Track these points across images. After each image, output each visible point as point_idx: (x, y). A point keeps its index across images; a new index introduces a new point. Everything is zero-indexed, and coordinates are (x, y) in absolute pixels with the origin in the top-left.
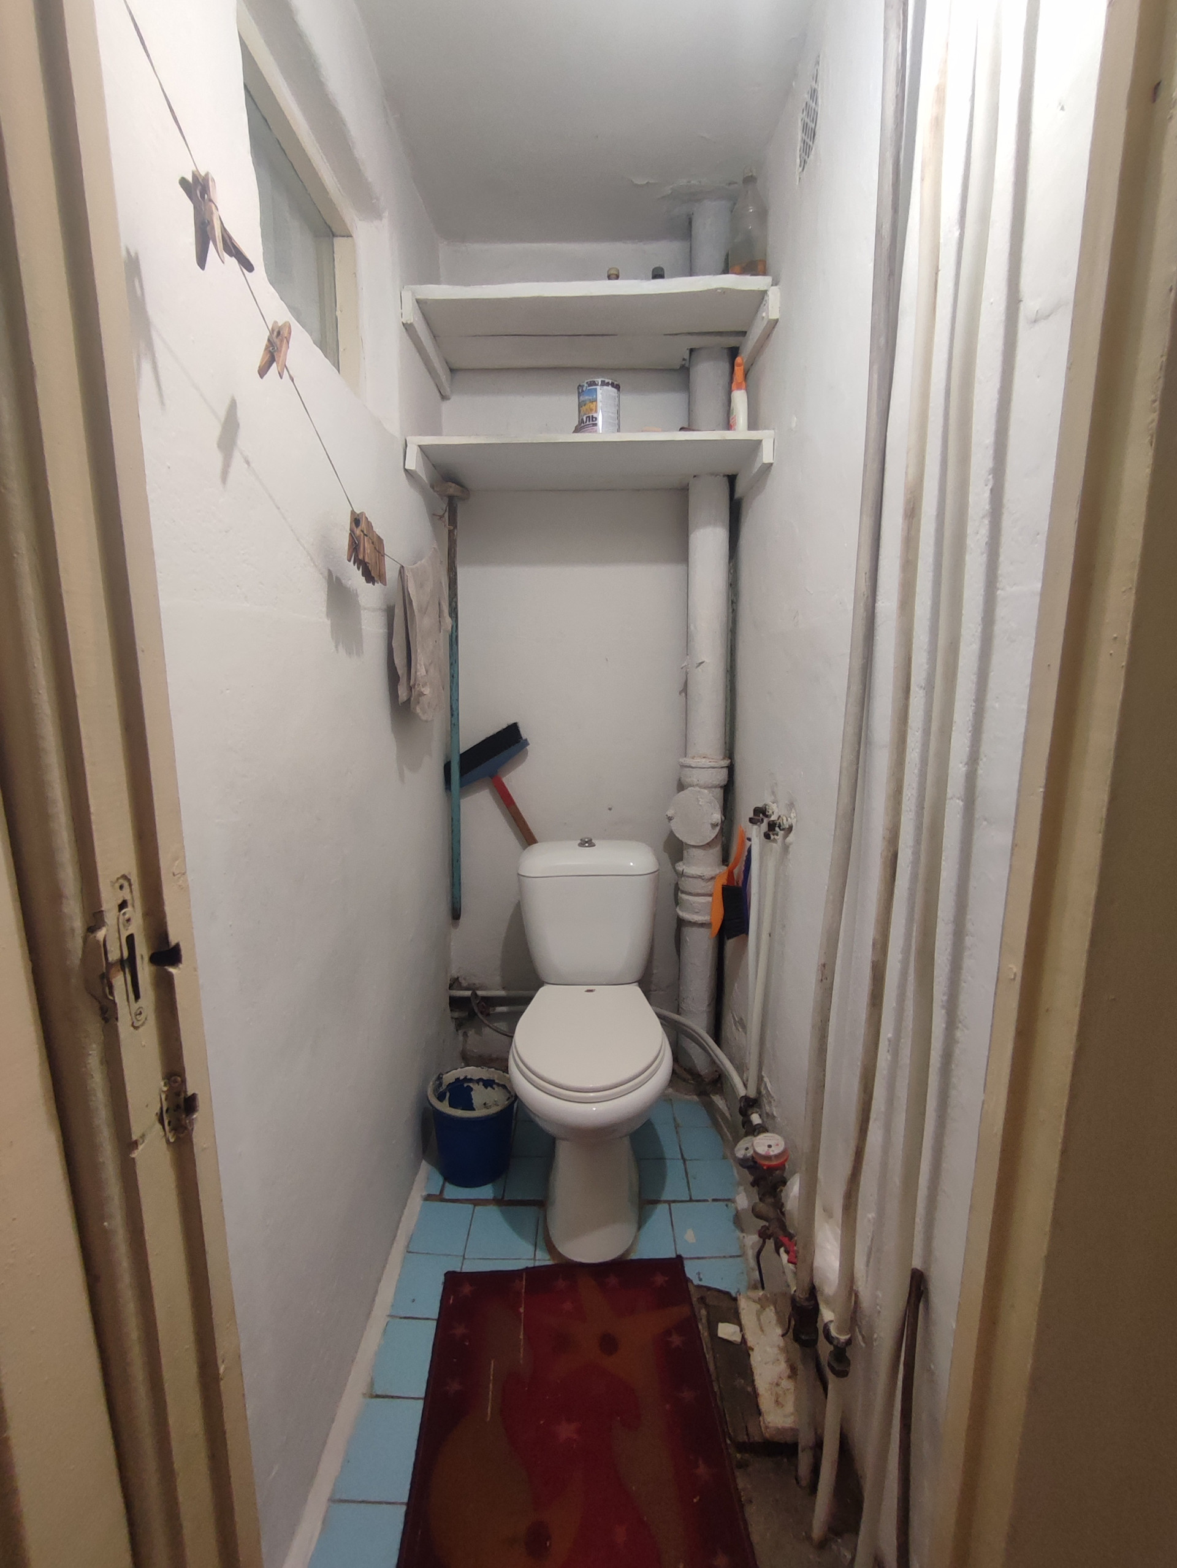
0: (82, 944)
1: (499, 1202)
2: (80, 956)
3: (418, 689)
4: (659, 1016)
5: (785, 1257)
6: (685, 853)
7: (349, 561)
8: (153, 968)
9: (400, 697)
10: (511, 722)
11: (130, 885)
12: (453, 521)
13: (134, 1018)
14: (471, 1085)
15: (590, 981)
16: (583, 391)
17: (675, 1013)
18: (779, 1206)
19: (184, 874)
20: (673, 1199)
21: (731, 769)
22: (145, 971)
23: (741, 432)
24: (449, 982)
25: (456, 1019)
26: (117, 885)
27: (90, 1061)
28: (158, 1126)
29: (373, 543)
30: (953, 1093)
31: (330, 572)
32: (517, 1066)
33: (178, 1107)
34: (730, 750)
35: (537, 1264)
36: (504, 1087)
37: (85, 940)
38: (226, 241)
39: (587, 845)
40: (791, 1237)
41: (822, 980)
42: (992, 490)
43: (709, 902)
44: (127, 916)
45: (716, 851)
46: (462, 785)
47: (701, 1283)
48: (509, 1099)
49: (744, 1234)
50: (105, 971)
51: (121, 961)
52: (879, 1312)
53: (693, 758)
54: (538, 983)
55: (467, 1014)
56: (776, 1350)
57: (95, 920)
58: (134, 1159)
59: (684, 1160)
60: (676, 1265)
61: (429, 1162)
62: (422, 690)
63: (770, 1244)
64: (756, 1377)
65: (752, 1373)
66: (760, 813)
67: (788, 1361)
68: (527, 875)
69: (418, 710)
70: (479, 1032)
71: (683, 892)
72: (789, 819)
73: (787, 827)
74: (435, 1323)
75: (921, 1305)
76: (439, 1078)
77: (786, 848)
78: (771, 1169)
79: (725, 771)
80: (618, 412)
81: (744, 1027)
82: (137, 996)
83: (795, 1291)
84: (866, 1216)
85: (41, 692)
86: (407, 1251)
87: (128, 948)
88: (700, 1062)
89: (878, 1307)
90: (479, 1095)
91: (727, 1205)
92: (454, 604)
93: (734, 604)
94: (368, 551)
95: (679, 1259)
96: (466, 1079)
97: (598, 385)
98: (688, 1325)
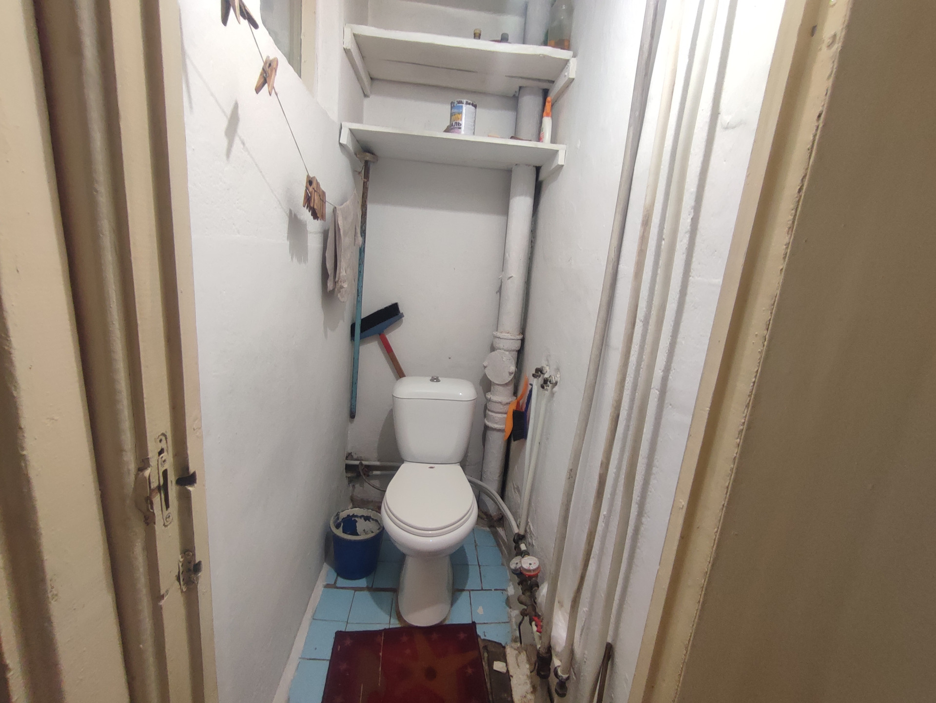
0: (134, 479)
1: (371, 589)
2: (133, 486)
3: (340, 284)
4: (470, 481)
5: (535, 628)
6: (492, 388)
7: (304, 207)
8: (178, 487)
9: (328, 288)
10: (394, 302)
11: (166, 438)
12: (367, 176)
13: (165, 520)
14: (357, 519)
15: (432, 462)
16: (454, 106)
17: (478, 480)
18: (533, 598)
19: (200, 428)
20: (471, 589)
21: (523, 341)
22: (173, 490)
23: (546, 144)
24: (346, 455)
25: (348, 477)
26: (158, 440)
27: (136, 550)
28: (177, 583)
29: (319, 196)
30: (638, 551)
31: (291, 211)
32: (386, 512)
33: (189, 570)
34: (523, 331)
35: (391, 627)
36: (376, 521)
37: (137, 476)
38: (242, 10)
39: (435, 380)
40: (539, 616)
41: (569, 478)
42: (692, 219)
43: (504, 417)
44: (163, 459)
45: (511, 388)
46: (361, 338)
47: (486, 638)
48: (379, 529)
49: (511, 610)
50: (148, 495)
51: (159, 488)
52: (585, 662)
53: (501, 333)
54: (402, 461)
55: (356, 474)
56: (525, 677)
57: (143, 463)
58: (161, 606)
59: (479, 566)
60: (470, 628)
61: (331, 565)
62: (343, 284)
63: (527, 619)
64: (514, 693)
65: (511, 691)
66: (539, 372)
67: (531, 683)
68: (398, 397)
69: (339, 296)
70: (362, 485)
71: (489, 410)
72: (556, 378)
73: (555, 382)
74: (328, 663)
75: (610, 662)
76: (338, 515)
77: (552, 394)
78: (530, 577)
79: (519, 342)
80: (474, 122)
81: (519, 491)
82: (167, 506)
83: (540, 648)
84: (583, 609)
85: (114, 323)
86: (313, 619)
87: (163, 478)
88: (492, 509)
89: (585, 659)
90: (361, 525)
91: (502, 593)
92: (364, 227)
93: (533, 243)
94: (316, 201)
95: (474, 624)
96: (354, 516)
97: (463, 103)
98: (477, 664)
